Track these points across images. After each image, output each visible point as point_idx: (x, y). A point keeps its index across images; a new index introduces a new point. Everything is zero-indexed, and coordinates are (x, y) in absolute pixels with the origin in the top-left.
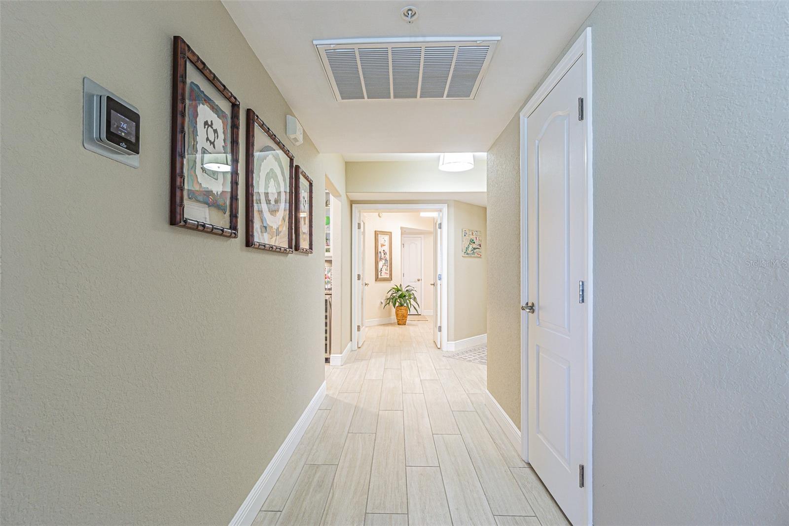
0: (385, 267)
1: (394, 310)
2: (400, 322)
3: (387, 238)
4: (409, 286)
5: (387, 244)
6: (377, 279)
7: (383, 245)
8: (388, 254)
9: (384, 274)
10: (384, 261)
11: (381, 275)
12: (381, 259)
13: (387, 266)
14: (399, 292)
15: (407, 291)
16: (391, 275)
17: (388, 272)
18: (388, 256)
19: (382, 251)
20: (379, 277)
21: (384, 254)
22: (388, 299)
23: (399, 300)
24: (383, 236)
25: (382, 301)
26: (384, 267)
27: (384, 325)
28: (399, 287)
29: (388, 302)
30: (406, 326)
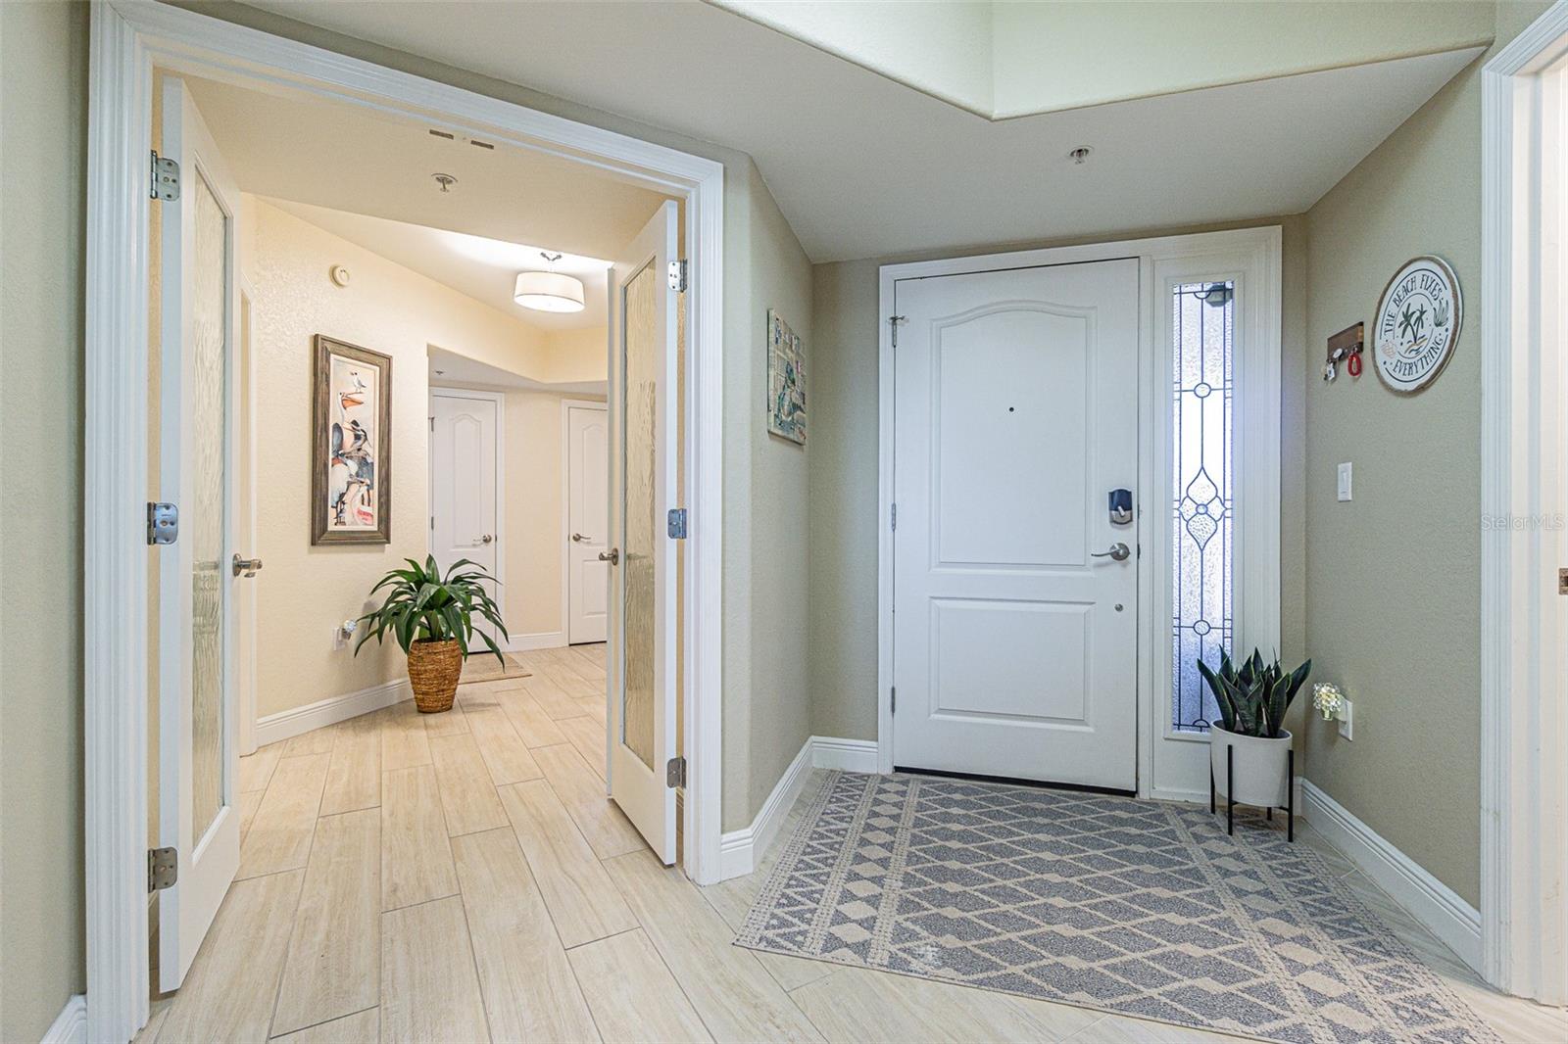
0: (356, 492)
1: (399, 657)
2: (429, 703)
3: (369, 375)
4: (464, 562)
5: (370, 397)
6: (320, 535)
7: (348, 401)
8: (374, 437)
9: (357, 516)
10: (353, 466)
11: (339, 521)
12: (340, 456)
13: (370, 487)
14: (426, 585)
15: (458, 579)
16: (385, 519)
17: (373, 510)
18: (372, 450)
19: (346, 426)
20: (331, 527)
21: (357, 437)
22: (373, 616)
23: (423, 619)
24: (352, 365)
25: (349, 626)
26: (354, 488)
27: (355, 720)
28: (424, 569)
29: (376, 625)
30: (454, 720)
